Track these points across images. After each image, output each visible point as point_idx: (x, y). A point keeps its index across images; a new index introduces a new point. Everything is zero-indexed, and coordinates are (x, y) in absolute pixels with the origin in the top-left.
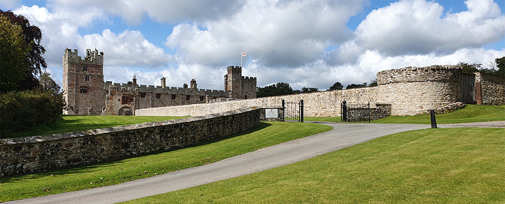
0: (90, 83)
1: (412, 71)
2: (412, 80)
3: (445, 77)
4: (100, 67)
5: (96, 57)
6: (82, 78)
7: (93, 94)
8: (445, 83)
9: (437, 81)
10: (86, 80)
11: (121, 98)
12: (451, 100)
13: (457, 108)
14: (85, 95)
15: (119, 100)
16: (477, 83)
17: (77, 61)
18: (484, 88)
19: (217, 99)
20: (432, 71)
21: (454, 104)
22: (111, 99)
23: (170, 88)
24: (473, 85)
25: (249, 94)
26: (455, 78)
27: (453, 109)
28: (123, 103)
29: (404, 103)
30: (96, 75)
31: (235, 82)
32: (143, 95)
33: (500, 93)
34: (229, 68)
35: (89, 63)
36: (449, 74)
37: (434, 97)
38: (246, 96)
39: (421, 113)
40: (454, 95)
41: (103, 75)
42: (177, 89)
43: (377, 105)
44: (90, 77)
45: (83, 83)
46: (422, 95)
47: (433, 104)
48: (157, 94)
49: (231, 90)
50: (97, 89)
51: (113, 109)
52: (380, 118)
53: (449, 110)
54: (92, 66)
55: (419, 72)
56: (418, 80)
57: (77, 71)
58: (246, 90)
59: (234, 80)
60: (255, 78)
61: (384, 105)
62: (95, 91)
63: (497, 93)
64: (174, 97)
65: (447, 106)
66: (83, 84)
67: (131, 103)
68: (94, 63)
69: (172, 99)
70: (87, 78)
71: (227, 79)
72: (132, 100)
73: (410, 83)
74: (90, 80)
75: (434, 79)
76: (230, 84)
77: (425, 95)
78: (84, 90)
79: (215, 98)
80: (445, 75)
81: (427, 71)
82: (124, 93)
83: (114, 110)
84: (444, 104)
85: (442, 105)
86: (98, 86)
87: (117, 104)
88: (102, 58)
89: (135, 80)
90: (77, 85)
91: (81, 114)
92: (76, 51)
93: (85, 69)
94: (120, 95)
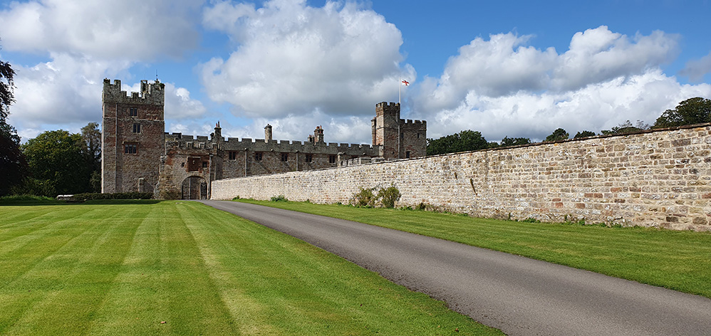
0: (142, 137)
4: (158, 109)
5: (151, 91)
6: (128, 128)
7: (146, 154)
10: (135, 131)
11: (185, 160)
14: (132, 157)
15: (183, 164)
17: (120, 100)
19: (355, 160)
22: (169, 163)
23: (279, 142)
25: (413, 150)
28: (190, 170)
30: (152, 123)
31: (389, 129)
32: (233, 155)
34: (379, 106)
35: (140, 103)
38: (408, 153)
41: (164, 123)
42: (291, 143)
44: (141, 126)
45: (128, 137)
48: (257, 153)
49: (382, 143)
50: (154, 147)
51: (171, 182)
54: (144, 107)
57: (119, 116)
58: (408, 142)
59: (387, 125)
60: (424, 122)
62: (150, 150)
64: (284, 157)
66: (131, 138)
67: (205, 169)
68: (148, 102)
69: (283, 160)
70: (136, 128)
71: (375, 124)
72: (205, 164)
74: (141, 130)
76: (381, 133)
78: (132, 148)
79: (353, 157)
82: (192, 151)
83: (174, 181)
86: (155, 140)
87: (179, 172)
88: (162, 94)
89: (218, 130)
90: (119, 139)
91: (125, 189)
92: (118, 82)
93: (133, 113)
94: (184, 156)
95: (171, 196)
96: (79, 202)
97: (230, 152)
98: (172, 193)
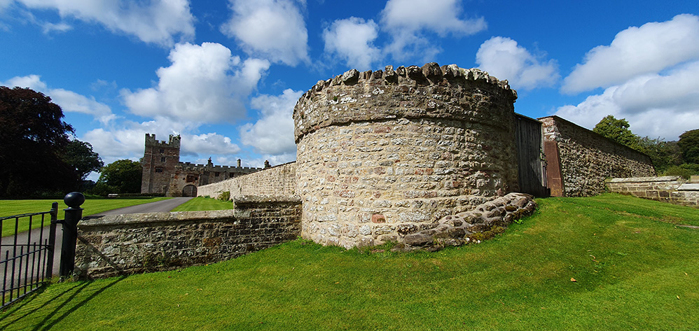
0: (166, 164)
1: (343, 86)
2: (345, 119)
3: (465, 107)
4: (176, 150)
5: (173, 141)
6: (158, 159)
7: (168, 173)
8: (463, 127)
9: (434, 119)
10: (162, 161)
11: (186, 177)
12: (489, 189)
13: (511, 219)
14: (159, 175)
15: (184, 179)
16: (548, 144)
17: (154, 145)
18: (564, 156)
20: (413, 83)
21: (499, 200)
22: (176, 178)
23: (243, 168)
24: (537, 147)
26: (499, 114)
27: (497, 223)
28: (187, 182)
29: (325, 200)
30: (172, 157)
33: (593, 168)
35: (167, 146)
36: (478, 98)
37: (425, 176)
39: (378, 241)
40: (497, 171)
41: (179, 157)
43: (242, 205)
44: (166, 158)
45: (157, 164)
46: (380, 171)
47: (421, 204)
48: (231, 173)
50: (173, 169)
51: (177, 188)
52: (251, 249)
53: (485, 228)
54: (168, 148)
55: (367, 87)
56: (363, 113)
57: (153, 153)
61: (272, 205)
62: (171, 170)
63: (587, 167)
65: (476, 211)
66: (159, 165)
67: (196, 181)
68: (171, 146)
70: (163, 159)
72: (197, 179)
73: (342, 129)
74: (166, 161)
75: (422, 109)
77: (389, 169)
78: (159, 170)
80: (463, 100)
81: (393, 79)
82: (189, 172)
84: (463, 203)
85: (459, 208)
86: (174, 166)
87: (182, 183)
88: (179, 142)
89: (210, 161)
90: (152, 165)
91: (154, 191)
92: (154, 135)
93: (162, 151)
94: (185, 174)
95: (176, 195)
96: (122, 198)
97: (216, 173)
98: (177, 193)
